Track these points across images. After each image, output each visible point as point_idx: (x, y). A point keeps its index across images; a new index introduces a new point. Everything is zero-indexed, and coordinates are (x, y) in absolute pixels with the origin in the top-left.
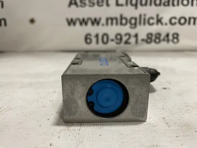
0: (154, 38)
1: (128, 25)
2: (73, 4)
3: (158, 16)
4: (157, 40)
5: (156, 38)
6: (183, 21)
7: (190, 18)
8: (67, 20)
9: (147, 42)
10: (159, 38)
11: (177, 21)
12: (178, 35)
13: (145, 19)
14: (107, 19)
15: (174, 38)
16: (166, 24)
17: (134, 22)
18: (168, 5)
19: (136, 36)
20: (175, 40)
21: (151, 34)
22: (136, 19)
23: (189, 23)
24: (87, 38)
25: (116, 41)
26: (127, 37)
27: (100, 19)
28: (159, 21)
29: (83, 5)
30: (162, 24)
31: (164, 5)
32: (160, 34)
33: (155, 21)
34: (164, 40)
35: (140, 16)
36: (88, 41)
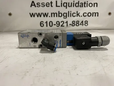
0: (75, 23)
1: (63, 16)
2: (33, 5)
3: (77, 12)
4: (77, 25)
5: (77, 23)
6: (89, 15)
7: (93, 13)
8: (30, 13)
9: (72, 26)
10: (78, 23)
11: (87, 14)
12: (87, 22)
13: (71, 13)
14: (52, 14)
15: (86, 23)
16: (81, 16)
17: (66, 15)
18: (82, 6)
19: (67, 22)
20: (86, 24)
21: (74, 21)
22: (66, 14)
23: (93, 16)
24: (41, 24)
25: (56, 25)
26: (62, 23)
27: (48, 13)
28: (78, 15)
29: (38, 6)
30: (79, 16)
31: (80, 7)
32: (79, 22)
33: (76, 15)
34: (80, 24)
35: (69, 12)
36: (42, 25)
